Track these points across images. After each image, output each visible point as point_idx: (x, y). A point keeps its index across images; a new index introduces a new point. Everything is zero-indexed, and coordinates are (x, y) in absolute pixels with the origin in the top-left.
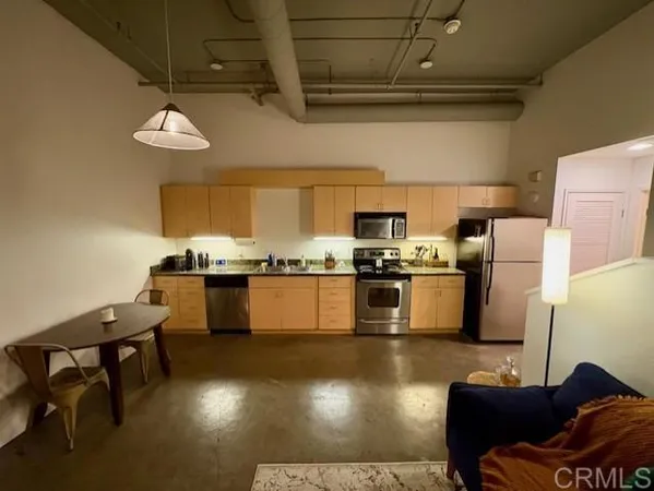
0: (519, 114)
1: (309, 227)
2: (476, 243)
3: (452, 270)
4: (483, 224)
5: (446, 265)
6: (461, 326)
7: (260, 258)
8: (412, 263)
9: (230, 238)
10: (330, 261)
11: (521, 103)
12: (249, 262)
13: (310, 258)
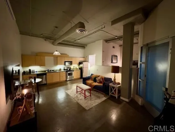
0: (85, 49)
1: (56, 63)
2: (81, 65)
3: (78, 69)
4: (82, 63)
5: (77, 69)
6: (80, 77)
7: (45, 70)
8: (73, 69)
9: (39, 67)
10: (60, 70)
11: (85, 47)
12: (43, 71)
13: (56, 69)
